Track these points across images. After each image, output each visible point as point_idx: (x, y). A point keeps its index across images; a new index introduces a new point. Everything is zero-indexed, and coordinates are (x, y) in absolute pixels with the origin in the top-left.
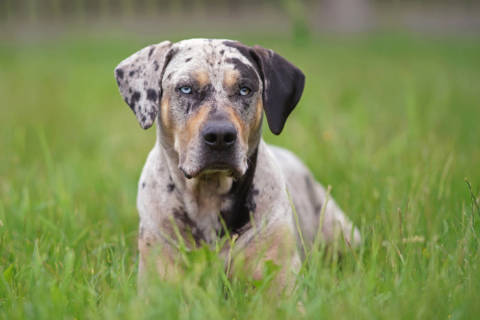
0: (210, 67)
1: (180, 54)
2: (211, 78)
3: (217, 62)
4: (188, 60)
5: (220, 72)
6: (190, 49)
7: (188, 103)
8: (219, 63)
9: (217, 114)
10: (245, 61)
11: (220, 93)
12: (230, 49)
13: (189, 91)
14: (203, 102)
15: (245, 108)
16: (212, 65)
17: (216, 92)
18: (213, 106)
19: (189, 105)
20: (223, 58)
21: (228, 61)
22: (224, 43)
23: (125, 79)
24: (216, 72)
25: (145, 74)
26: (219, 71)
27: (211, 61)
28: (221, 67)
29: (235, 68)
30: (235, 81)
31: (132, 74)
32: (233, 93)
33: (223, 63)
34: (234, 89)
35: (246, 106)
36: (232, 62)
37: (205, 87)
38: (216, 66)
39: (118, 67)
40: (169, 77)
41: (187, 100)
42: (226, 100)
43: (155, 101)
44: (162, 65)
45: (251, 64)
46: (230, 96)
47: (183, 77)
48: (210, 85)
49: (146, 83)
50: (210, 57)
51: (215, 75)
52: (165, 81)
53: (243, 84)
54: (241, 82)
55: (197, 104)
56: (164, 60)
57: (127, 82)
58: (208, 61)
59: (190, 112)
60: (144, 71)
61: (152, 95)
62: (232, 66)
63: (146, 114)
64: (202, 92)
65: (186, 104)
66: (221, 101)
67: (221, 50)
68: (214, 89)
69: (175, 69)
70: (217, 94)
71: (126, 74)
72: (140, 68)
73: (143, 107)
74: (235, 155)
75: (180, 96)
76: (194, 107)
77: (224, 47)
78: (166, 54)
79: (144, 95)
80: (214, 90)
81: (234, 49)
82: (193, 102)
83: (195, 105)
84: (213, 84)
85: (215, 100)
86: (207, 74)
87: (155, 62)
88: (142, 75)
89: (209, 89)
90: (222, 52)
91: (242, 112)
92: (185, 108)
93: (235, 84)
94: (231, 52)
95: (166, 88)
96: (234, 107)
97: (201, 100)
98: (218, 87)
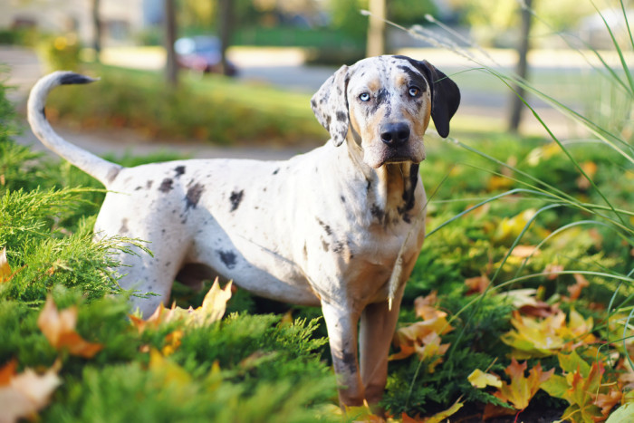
0: (383, 73)
2: (384, 83)
3: (388, 68)
4: (363, 75)
6: (363, 66)
8: (390, 69)
10: (414, 69)
12: (401, 61)
13: (367, 98)
14: (380, 106)
16: (384, 70)
18: (387, 108)
20: (395, 65)
21: (399, 67)
22: (393, 57)
23: (318, 107)
29: (405, 72)
31: (322, 102)
34: (404, 90)
36: (403, 68)
38: (388, 71)
39: (312, 99)
43: (344, 120)
44: (343, 89)
45: (419, 72)
46: (401, 96)
48: (383, 89)
49: (334, 107)
51: (388, 79)
53: (410, 84)
55: (375, 108)
56: (344, 84)
57: (320, 109)
59: (370, 116)
60: (331, 97)
61: (341, 116)
63: (337, 134)
64: (378, 96)
71: (318, 102)
72: (326, 95)
73: (334, 128)
75: (360, 104)
76: (372, 111)
77: (394, 59)
78: (344, 79)
79: (334, 117)
80: (387, 93)
82: (371, 107)
83: (373, 109)
87: (338, 88)
88: (329, 101)
89: (383, 92)
90: (394, 62)
91: (416, 112)
97: (378, 104)
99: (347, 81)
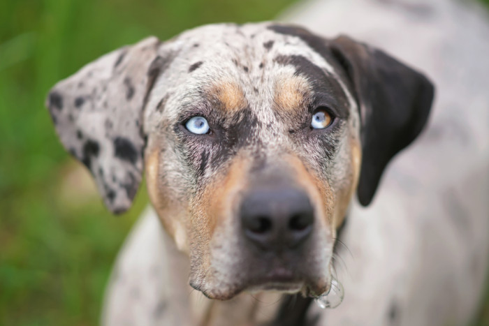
0: (244, 75)
1: (177, 60)
2: (248, 96)
3: (256, 64)
4: (194, 67)
5: (266, 83)
6: (196, 45)
7: (203, 154)
8: (262, 66)
9: (267, 171)
10: (319, 61)
11: (269, 126)
12: (285, 39)
13: (205, 128)
14: (235, 149)
15: (328, 155)
16: (246, 69)
17: (260, 124)
18: (257, 155)
19: (204, 157)
20: (271, 55)
21: (281, 60)
22: (270, 28)
23: (66, 112)
24: (257, 84)
25: (105, 105)
26: (262, 81)
27: (244, 62)
28: (267, 73)
29: (297, 73)
30: (300, 98)
31: (79, 102)
32: (297, 125)
33: (269, 64)
34: (298, 117)
35: (330, 149)
36: (291, 63)
37: (238, 115)
38: (256, 72)
40: (160, 106)
41: (200, 148)
42: (284, 140)
43: (134, 161)
45: (330, 69)
46: (291, 132)
47: (187, 100)
48: (247, 111)
49: (108, 124)
50: (242, 54)
51: (256, 90)
52: (151, 116)
53: (315, 102)
54: (311, 100)
55: (223, 155)
57: (71, 118)
58: (236, 63)
59: (208, 172)
60: (104, 97)
61: (125, 150)
62: (290, 69)
63: (115, 186)
64: (231, 126)
65: (198, 156)
66: (272, 143)
67: (267, 40)
68: (256, 119)
69: (170, 90)
70: (264, 130)
71: (68, 102)
72: (95, 91)
73: (107, 171)
74: (313, 257)
75: (184, 141)
76: (215, 162)
77: (271, 35)
78: (147, 64)
79: (107, 149)
80: (256, 121)
81: (294, 40)
82: (212, 151)
83: (218, 155)
84: (254, 109)
85: (260, 141)
86: (240, 89)
87: (127, 81)
88: (99, 104)
89: (245, 119)
90: (269, 45)
91: (321, 164)
92: (196, 163)
93: (301, 105)
94: (288, 43)
95: (153, 129)
96: (303, 154)
97: (231, 146)
98: (264, 114)
99: (155, 74)
